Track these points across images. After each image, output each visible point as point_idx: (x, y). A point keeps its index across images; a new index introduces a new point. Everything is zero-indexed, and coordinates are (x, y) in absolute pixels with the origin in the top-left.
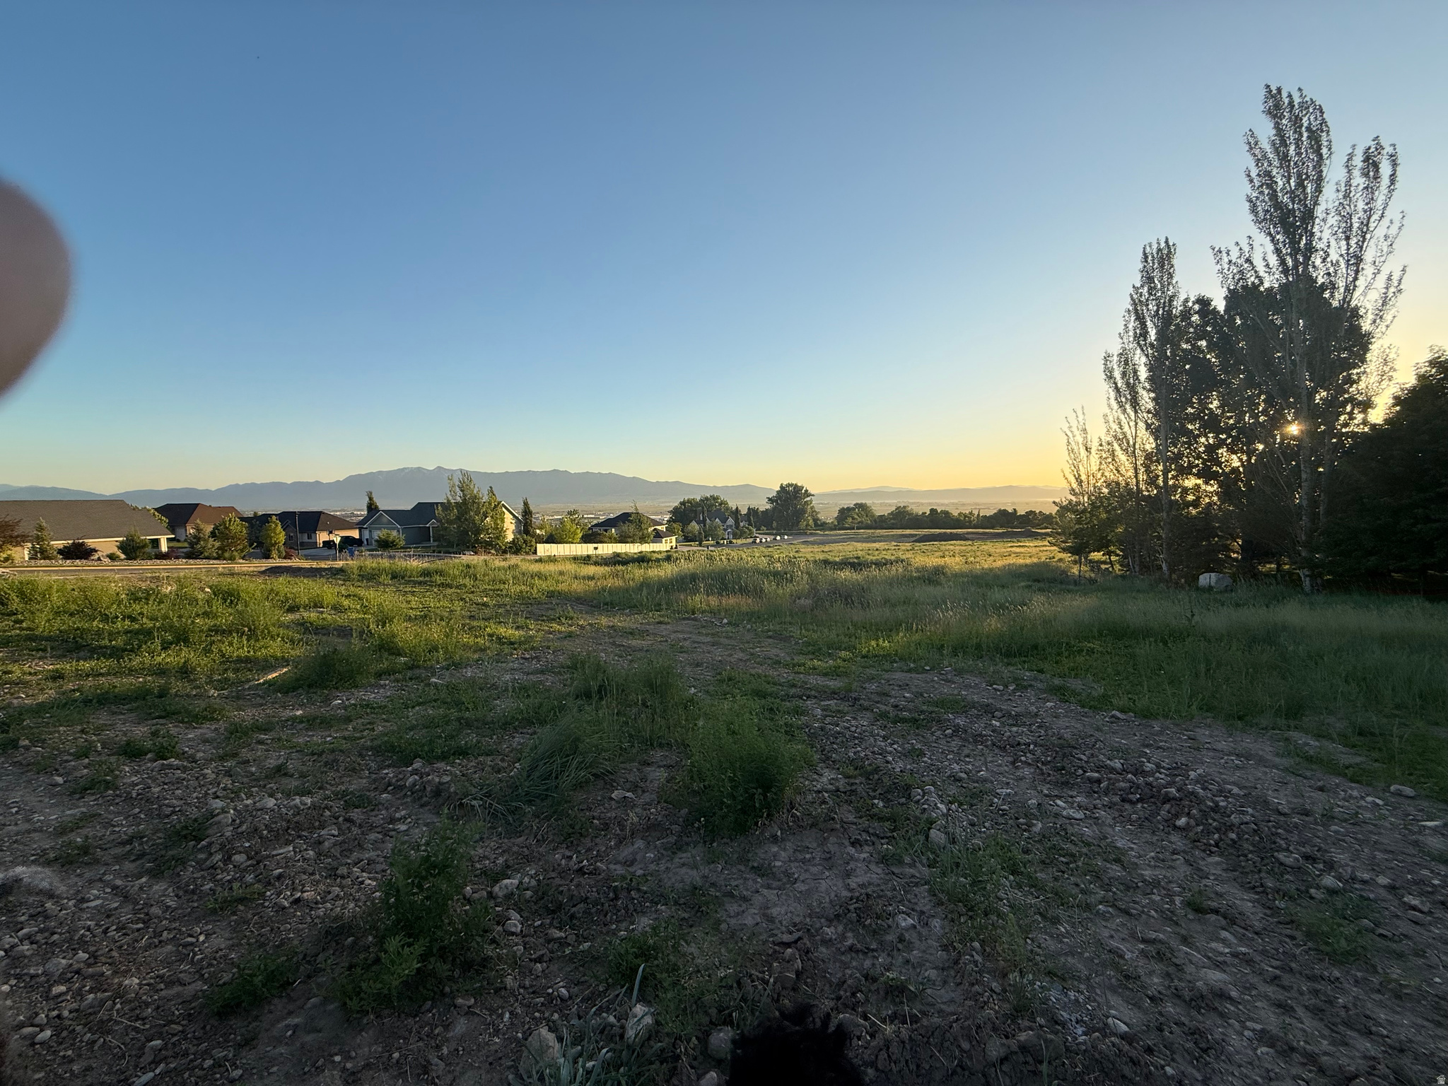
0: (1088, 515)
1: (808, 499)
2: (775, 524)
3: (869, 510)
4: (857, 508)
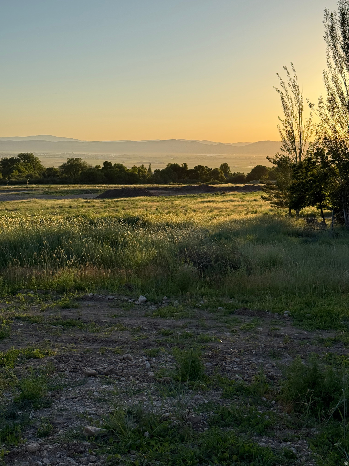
3: (36, 162)
4: (22, 159)
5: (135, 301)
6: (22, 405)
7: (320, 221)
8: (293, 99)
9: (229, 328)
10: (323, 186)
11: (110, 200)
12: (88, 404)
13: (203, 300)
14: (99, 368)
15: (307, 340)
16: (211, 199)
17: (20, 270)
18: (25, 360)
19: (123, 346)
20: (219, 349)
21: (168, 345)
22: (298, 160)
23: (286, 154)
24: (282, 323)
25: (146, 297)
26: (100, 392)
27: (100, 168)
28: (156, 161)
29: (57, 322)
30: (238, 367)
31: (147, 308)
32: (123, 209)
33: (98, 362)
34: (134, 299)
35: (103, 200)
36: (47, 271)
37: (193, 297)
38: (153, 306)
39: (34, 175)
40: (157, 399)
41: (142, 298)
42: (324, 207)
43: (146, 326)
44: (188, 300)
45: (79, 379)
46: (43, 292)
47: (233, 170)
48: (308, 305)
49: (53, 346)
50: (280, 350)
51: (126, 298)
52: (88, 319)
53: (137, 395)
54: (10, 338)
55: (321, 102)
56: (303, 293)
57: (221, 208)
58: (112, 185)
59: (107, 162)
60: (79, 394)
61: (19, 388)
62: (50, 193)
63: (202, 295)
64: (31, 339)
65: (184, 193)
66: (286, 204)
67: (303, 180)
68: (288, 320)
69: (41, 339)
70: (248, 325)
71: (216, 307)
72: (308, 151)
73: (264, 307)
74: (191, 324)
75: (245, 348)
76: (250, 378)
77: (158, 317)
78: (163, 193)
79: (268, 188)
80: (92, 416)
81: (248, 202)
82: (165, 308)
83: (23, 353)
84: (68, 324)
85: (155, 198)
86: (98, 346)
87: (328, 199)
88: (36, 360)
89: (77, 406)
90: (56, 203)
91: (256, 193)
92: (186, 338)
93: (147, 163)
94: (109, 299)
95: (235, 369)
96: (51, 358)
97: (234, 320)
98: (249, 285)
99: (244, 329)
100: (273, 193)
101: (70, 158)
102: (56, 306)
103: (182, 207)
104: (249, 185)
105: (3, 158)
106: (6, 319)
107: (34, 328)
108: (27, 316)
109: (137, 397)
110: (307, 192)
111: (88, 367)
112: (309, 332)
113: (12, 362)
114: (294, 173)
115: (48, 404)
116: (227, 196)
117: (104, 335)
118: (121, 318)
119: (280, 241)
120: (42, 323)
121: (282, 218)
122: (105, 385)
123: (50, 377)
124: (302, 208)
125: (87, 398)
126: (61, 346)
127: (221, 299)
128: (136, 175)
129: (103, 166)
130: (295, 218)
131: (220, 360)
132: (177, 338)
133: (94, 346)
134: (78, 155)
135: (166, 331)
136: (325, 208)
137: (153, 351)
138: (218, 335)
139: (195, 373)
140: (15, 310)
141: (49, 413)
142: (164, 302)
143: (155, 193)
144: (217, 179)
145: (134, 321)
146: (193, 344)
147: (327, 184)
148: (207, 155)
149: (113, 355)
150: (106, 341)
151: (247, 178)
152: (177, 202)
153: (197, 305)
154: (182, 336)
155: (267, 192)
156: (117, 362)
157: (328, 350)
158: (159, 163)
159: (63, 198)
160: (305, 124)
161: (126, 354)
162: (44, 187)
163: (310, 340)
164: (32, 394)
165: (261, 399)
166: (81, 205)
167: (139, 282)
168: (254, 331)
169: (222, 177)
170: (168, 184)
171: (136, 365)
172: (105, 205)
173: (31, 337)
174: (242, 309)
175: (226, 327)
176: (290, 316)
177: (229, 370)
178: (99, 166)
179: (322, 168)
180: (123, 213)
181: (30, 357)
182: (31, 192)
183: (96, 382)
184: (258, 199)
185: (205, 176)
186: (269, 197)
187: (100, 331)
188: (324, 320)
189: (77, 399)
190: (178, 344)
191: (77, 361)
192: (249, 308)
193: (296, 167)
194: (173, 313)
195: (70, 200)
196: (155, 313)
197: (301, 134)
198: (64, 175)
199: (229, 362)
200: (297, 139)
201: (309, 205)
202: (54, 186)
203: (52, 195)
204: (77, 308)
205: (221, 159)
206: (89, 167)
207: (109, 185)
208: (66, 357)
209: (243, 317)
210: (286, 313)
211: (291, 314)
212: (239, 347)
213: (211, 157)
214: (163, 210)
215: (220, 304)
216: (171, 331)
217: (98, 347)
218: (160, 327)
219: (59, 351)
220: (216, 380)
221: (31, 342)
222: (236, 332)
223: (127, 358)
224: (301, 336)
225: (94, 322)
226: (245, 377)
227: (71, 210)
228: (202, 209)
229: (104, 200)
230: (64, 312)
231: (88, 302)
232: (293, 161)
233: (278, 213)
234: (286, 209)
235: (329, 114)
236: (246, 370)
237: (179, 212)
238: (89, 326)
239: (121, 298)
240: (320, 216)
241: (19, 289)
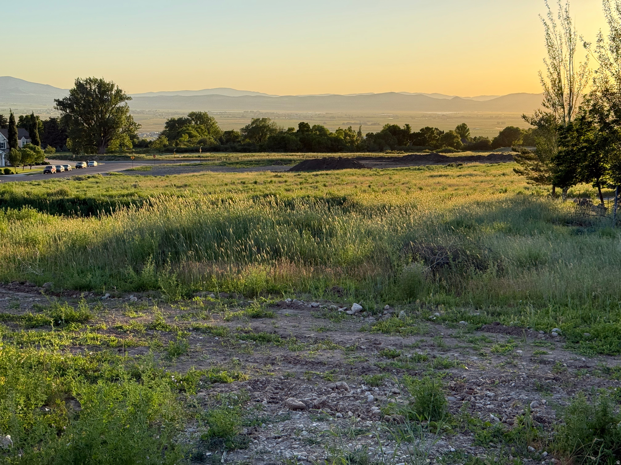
0: (575, 134)
1: (121, 104)
2: (69, 142)
3: (211, 123)
4: (193, 119)
5: (346, 310)
6: (211, 444)
7: (597, 203)
8: (563, 36)
9: (475, 349)
10: (601, 156)
11: (306, 174)
12: (296, 446)
13: (438, 311)
14: (306, 399)
15: (586, 370)
16: (443, 173)
17: (196, 266)
18: (209, 385)
19: (334, 371)
20: (464, 378)
21: (394, 371)
22: (567, 119)
23: (550, 111)
24: (549, 344)
25: (361, 305)
26: (310, 431)
27: (294, 132)
28: (369, 122)
29: (248, 336)
30: (493, 404)
31: (364, 320)
32: (325, 186)
33: (304, 390)
34: (345, 308)
35: (297, 174)
36: (231, 268)
37: (424, 306)
38: (371, 318)
39: (208, 140)
40: (386, 444)
41: (356, 306)
42: (602, 185)
43: (363, 344)
44: (418, 311)
45: (281, 412)
46: (226, 295)
47: (473, 133)
48: (585, 320)
49: (244, 368)
50: (549, 382)
51: (335, 307)
52: (286, 333)
53: (359, 437)
54: (188, 355)
55: (600, 40)
56: (578, 303)
57: (458, 186)
58: (309, 154)
59: (303, 123)
60: (283, 433)
61: (206, 421)
62: (230, 164)
63: (437, 304)
64: (215, 357)
65: (406, 164)
66: (549, 179)
67: (574, 147)
68: (557, 341)
69: (227, 357)
70: (502, 346)
71: (456, 320)
72: (580, 108)
73: (523, 322)
74: (424, 344)
75: (501, 377)
76: (510, 420)
77: (379, 332)
78: (378, 165)
79: (523, 157)
80: (302, 462)
81: (495, 176)
82: (387, 321)
83: (207, 376)
84: (261, 339)
85: (366, 171)
86: (301, 368)
87: (608, 174)
88: (223, 385)
89: (282, 448)
90: (237, 177)
91: (506, 164)
92: (419, 361)
93: (355, 124)
94: (312, 306)
95: (488, 406)
96: (242, 383)
97: (482, 340)
98: (502, 292)
99: (497, 352)
100: (531, 165)
101: (255, 118)
102: (244, 315)
103: (403, 184)
104: (495, 153)
105: (170, 119)
106: (182, 330)
107: (218, 342)
108: (209, 327)
109: (359, 440)
110: (579, 163)
111: (291, 396)
112: (589, 358)
113: (193, 387)
114: (561, 138)
115: (245, 443)
116: (465, 169)
117: (308, 354)
118: (330, 333)
119: (541, 232)
120: (227, 337)
121: (542, 200)
122: (316, 422)
123: (244, 408)
124: (571, 185)
125: (293, 438)
126: (254, 368)
127: (463, 310)
128: (342, 140)
129: (298, 129)
130: (560, 200)
131: (467, 392)
132: (406, 361)
133: (297, 369)
134: (265, 113)
135: (392, 352)
136: (605, 186)
137: (376, 379)
138: (461, 358)
139: (435, 410)
140: (192, 318)
141: (246, 456)
142: (385, 312)
143: (367, 164)
144: (451, 145)
145: (348, 337)
146: (429, 370)
147: (607, 152)
148: (438, 113)
149: (323, 382)
150: (312, 363)
151: (492, 144)
152: (396, 177)
153: (431, 317)
154: (412, 359)
155: (522, 164)
156: (329, 391)
157: (617, 383)
158: (372, 125)
159: (246, 171)
160: (577, 69)
161: (339, 381)
162: (221, 156)
163: (590, 369)
164: (223, 431)
165: (527, 448)
166: (269, 180)
167: (352, 284)
168: (510, 354)
169: (458, 143)
170: (383, 152)
171: (354, 397)
172: (301, 180)
173: (214, 354)
174: (492, 325)
175: (471, 348)
176: (561, 335)
177: (480, 408)
178: (293, 129)
179: (601, 130)
180: (326, 191)
181: (215, 381)
182: (204, 163)
183: (304, 418)
184: (509, 173)
185: (435, 142)
186: (525, 170)
187: (303, 349)
188: (609, 341)
189: (281, 439)
190: (408, 370)
191: (276, 389)
192: (503, 323)
193: (563, 129)
194: (400, 329)
195: (256, 173)
196: (374, 327)
197: (571, 83)
198: (247, 140)
199: (479, 397)
200: (566, 91)
201: (581, 181)
202: (235, 155)
203: (232, 166)
204: (271, 317)
205: (457, 118)
206: (280, 129)
207: (306, 154)
208: (261, 382)
209: (494, 335)
210: (555, 331)
211: (562, 332)
212: (492, 377)
213: (443, 115)
214: (377, 187)
215: (462, 317)
216: (398, 351)
217: (301, 370)
218: (382, 345)
219: (253, 375)
220: (464, 421)
221: (215, 362)
222: (486, 356)
223: (341, 386)
224: (577, 363)
225: (295, 336)
226: (504, 418)
227: (256, 186)
228: (431, 186)
229: (300, 173)
230: (255, 323)
231: (285, 310)
232: (560, 121)
233: (537, 192)
234: (548, 186)
235: (612, 57)
236: (504, 408)
237: (400, 190)
238: (288, 342)
239: (328, 306)
240: (597, 196)
241: (197, 291)
